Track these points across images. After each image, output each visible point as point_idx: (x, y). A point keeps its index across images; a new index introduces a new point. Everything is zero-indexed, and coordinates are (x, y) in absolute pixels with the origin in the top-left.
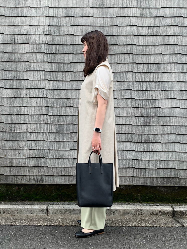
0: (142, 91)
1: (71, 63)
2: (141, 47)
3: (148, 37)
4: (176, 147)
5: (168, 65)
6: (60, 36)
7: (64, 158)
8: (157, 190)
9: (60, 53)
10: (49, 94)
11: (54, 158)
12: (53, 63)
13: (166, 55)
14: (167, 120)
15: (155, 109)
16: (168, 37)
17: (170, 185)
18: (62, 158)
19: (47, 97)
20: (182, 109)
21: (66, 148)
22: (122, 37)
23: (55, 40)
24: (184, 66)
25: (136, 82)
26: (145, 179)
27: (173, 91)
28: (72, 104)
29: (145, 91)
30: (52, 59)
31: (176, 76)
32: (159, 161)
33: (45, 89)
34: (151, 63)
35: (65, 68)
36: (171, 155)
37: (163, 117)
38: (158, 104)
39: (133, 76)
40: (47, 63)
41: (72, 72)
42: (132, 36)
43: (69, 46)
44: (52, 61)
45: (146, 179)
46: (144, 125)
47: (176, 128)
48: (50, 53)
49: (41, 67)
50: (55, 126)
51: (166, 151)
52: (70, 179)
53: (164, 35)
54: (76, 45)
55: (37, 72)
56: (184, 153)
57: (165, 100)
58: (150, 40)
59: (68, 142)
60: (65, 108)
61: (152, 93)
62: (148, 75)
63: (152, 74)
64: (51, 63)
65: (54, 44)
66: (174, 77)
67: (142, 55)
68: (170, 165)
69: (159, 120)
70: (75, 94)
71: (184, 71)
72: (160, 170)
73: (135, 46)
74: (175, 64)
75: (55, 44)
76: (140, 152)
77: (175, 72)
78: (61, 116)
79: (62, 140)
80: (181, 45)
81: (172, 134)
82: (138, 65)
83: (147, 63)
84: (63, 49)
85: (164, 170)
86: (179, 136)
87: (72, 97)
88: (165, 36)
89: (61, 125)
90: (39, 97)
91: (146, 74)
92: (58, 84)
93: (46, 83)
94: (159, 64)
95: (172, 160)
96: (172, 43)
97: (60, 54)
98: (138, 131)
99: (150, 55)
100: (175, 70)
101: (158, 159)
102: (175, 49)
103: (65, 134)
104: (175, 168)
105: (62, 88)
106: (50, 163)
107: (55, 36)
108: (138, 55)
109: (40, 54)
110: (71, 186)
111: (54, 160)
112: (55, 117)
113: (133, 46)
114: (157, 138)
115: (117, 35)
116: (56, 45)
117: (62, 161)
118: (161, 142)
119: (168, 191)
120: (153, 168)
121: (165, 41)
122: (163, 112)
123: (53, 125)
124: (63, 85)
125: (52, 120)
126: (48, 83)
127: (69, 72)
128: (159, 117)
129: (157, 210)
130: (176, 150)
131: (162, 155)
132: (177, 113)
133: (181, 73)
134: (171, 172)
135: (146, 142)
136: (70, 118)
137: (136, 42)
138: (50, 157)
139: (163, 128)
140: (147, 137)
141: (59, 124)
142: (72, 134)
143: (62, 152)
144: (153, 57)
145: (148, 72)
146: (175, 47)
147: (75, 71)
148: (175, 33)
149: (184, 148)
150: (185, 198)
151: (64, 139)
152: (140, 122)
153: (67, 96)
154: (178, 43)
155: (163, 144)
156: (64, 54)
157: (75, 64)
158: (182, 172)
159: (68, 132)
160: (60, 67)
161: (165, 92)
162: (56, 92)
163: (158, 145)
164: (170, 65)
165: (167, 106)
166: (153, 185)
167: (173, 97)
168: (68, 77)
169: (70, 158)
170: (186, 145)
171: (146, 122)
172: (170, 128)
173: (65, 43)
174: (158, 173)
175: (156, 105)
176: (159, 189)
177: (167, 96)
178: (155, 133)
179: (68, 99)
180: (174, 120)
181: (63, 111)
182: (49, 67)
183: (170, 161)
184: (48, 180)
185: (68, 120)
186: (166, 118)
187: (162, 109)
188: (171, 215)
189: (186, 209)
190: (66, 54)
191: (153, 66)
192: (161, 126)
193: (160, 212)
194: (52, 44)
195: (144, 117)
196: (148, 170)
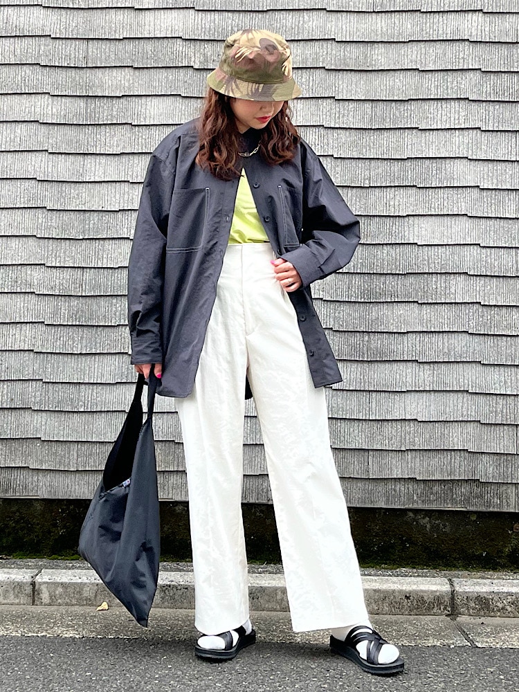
0: (354, 190)
1: (123, 96)
2: (348, 47)
3: (374, 15)
4: (470, 377)
5: (440, 104)
6: (89, 10)
7: (96, 412)
8: (407, 523)
9: (90, 65)
10: (50, 197)
11: (63, 411)
12: (65, 96)
13: (430, 73)
14: (439, 286)
15: (399, 249)
16: (437, 15)
17: (449, 506)
18: (89, 410)
19: (46, 208)
20: (488, 250)
21: (103, 375)
22: (290, 16)
23: (74, 25)
24: (491, 108)
25: (335, 158)
26: (365, 484)
27: (455, 191)
28: (125, 230)
29: (364, 190)
30: (64, 83)
31: (466, 141)
32: (412, 425)
33: (38, 181)
34: (384, 98)
35: (105, 112)
36: (451, 405)
37: (426, 276)
38: (406, 233)
39: (326, 141)
40: (47, 96)
41: (128, 127)
42: (322, 13)
43: (120, 45)
44: (64, 89)
45: (370, 486)
46: (363, 300)
47: (469, 312)
48: (58, 67)
49: (27, 110)
50: (67, 303)
51: (435, 391)
53: (425, 10)
54: (142, 41)
55: (13, 124)
56: (495, 397)
58: (379, 26)
59: (109, 357)
60: (102, 242)
61: (388, 197)
62: (374, 136)
63: (386, 134)
64: (59, 98)
65: (70, 37)
66: (458, 144)
67: (353, 73)
68: (451, 439)
69: (412, 284)
70: (134, 197)
71: (491, 124)
72: (418, 454)
73: (329, 45)
74: (462, 102)
75: (75, 37)
76: (349, 393)
77: (463, 126)
78: (88, 270)
79: (91, 349)
80: (480, 42)
81: (456, 334)
82: (341, 103)
83: (369, 100)
84: (98, 53)
85: (431, 454)
86: (477, 339)
87: (126, 209)
88: (428, 14)
89: (89, 301)
90: (18, 208)
91: (366, 133)
92: (82, 163)
93: (42, 161)
94: (410, 102)
95: (456, 421)
96: (449, 35)
97: (88, 70)
98: (341, 323)
99: (380, 73)
100: (462, 121)
101: (410, 418)
102: (461, 55)
103: (99, 329)
104: (465, 448)
105: (92, 177)
106: (48, 428)
107: (75, 12)
108: (340, 75)
109: (25, 67)
111: (63, 417)
112: (67, 274)
113: (325, 46)
114: (406, 347)
115: (271, 8)
116: (77, 38)
117: (88, 421)
118: (417, 359)
119: (445, 526)
120: (393, 449)
121: (426, 30)
122: (423, 260)
123: (60, 298)
124: (97, 166)
125: (58, 284)
126: (48, 162)
127: (116, 127)
128: (412, 275)
129: (400, 591)
130: (470, 387)
131: (424, 403)
132: (471, 264)
133: (482, 131)
134: (453, 461)
135: (367, 358)
136: (119, 276)
137: (333, 33)
138: (50, 406)
139: (425, 312)
140: (373, 342)
141: (81, 296)
142: (123, 329)
143: (90, 391)
144: (388, 80)
145: (373, 128)
146: (461, 49)
147: (136, 121)
148: (460, 4)
149: (496, 381)
150: (503, 553)
151: (98, 345)
152: (348, 291)
153: (110, 204)
154: (471, 36)
155: (427, 367)
156: (103, 70)
157: (137, 100)
158: (491, 463)
159: (110, 324)
160: (89, 111)
161: (430, 194)
162: (72, 191)
163: (410, 370)
164: (444, 106)
165: (436, 240)
166: (393, 507)
167: (455, 209)
168: (116, 140)
169: (115, 411)
170: (502, 369)
171: (370, 291)
172: (446, 311)
173: (105, 33)
174: (411, 466)
175: (400, 235)
176: (414, 520)
177: (436, 205)
178: (399, 328)
179: (111, 213)
180: (461, 285)
181: (97, 253)
182: (54, 110)
183: (447, 425)
184: (41, 484)
185: (110, 284)
186: (434, 279)
187: (420, 247)
188: (445, 609)
189: (496, 589)
190: (108, 69)
191: (388, 108)
192: (419, 304)
193: (407, 598)
194: (65, 38)
195: (362, 275)
196: (377, 454)
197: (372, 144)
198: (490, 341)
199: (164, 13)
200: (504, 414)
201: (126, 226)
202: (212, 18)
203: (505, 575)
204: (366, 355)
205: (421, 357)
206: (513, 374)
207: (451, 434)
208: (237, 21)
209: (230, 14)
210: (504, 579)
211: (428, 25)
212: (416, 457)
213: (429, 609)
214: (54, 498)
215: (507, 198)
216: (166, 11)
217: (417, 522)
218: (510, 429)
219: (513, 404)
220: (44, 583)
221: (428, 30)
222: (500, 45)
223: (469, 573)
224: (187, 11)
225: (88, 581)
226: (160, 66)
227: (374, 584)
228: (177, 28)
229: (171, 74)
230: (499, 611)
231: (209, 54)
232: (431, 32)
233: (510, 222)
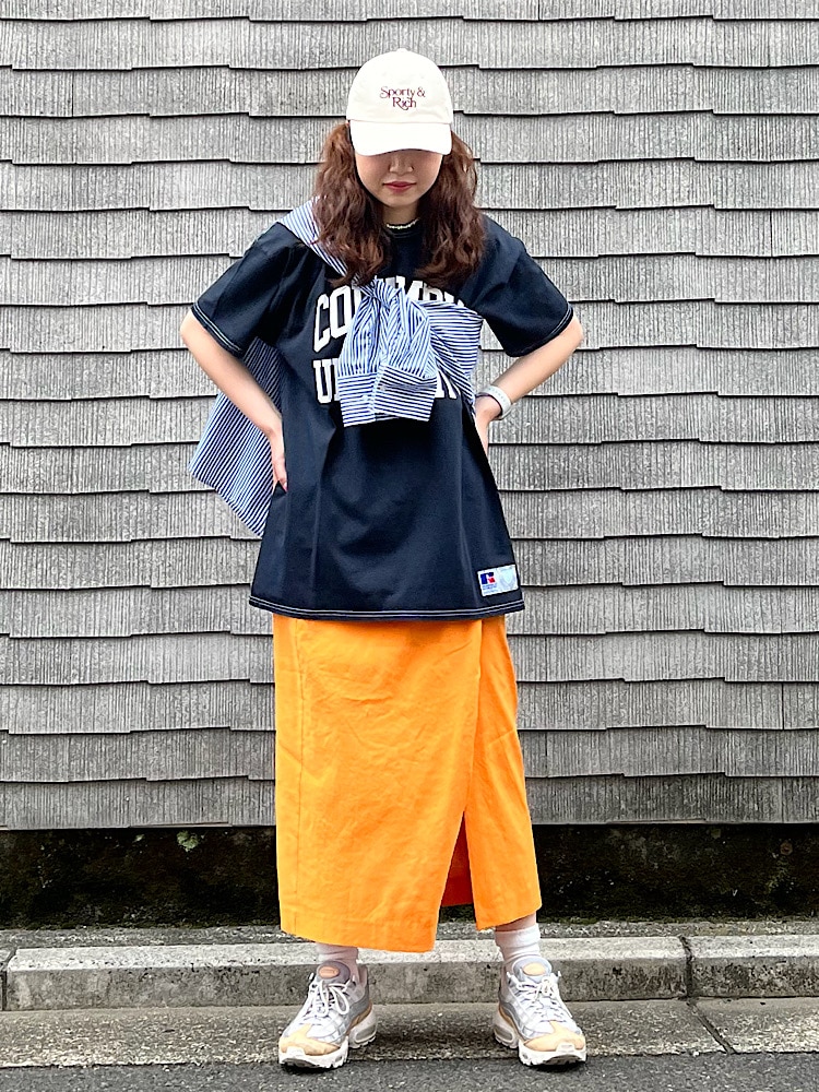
1: (134, 163)
2: (500, 78)
3: (540, 27)
4: (708, 608)
5: (648, 169)
6: (75, 24)
7: (100, 684)
8: (610, 847)
9: (78, 114)
10: (15, 332)
11: (44, 685)
12: (38, 165)
13: (633, 117)
14: (654, 461)
15: (588, 404)
16: (640, 25)
17: (678, 817)
18: (88, 682)
19: (8, 350)
20: (731, 401)
21: (109, 625)
22: (406, 30)
23: (50, 48)
24: (730, 174)
26: (541, 788)
27: (676, 308)
28: (142, 383)
30: (35, 143)
31: (691, 227)
32: (615, 688)
34: (560, 161)
35: (103, 191)
36: (678, 655)
37: (632, 445)
38: (600, 377)
40: (7, 165)
41: (143, 214)
42: (457, 24)
43: (127, 80)
44: (35, 154)
45: (550, 790)
46: (532, 488)
47: (703, 502)
48: (25, 117)
50: (47, 507)
51: (651, 632)
52: (132, 797)
53: (622, 18)
54: (163, 74)
56: (746, 639)
57: (637, 352)
58: (549, 45)
59: (120, 594)
60: (102, 405)
62: (544, 222)
63: (563, 217)
64: (28, 169)
65: (44, 68)
66: (680, 232)
67: (508, 119)
68: (678, 709)
69: (610, 459)
70: (156, 328)
71: (731, 199)
72: (625, 735)
73: (470, 75)
74: (684, 165)
75: (52, 67)
77: (685, 204)
78: (81, 452)
80: (711, 67)
81: (683, 539)
82: (491, 169)
83: (535, 163)
84: (92, 95)
85: (646, 735)
86: (716, 546)
87: (141, 348)
88: (627, 24)
89: (83, 502)
91: (531, 217)
92: (68, 275)
94: (600, 166)
95: (686, 680)
96: (660, 57)
97: (75, 122)
99: (552, 119)
100: (684, 194)
101: (611, 677)
102: (681, 90)
103: (101, 548)
104: (701, 723)
105: (86, 298)
106: (19, 715)
108: (488, 123)
110: (139, 839)
111: (44, 695)
112: (47, 459)
113: (463, 77)
114: (601, 563)
115: (374, 17)
116: (55, 70)
117: (86, 700)
118: (621, 580)
119: (671, 850)
120: (587, 728)
121: (624, 49)
122: (628, 420)
123: (35, 498)
124: (93, 279)
125: (31, 476)
126: (11, 274)
127: (123, 216)
128: (611, 446)
129: (605, 962)
130: (707, 623)
131: (635, 652)
132: (704, 424)
133: (717, 210)
134: (682, 744)
135: (542, 582)
136: (133, 459)
137: (475, 56)
138: (23, 677)
139: (632, 505)
140: (550, 555)
141: (71, 495)
142: (142, 547)
143: (89, 650)
144: (566, 129)
145: (544, 207)
146: (680, 79)
147: (156, 204)
148: (676, 8)
149: (748, 612)
150: (764, 889)
151: (101, 574)
152: (509, 475)
153: (116, 341)
154: (695, 57)
155: (637, 593)
156: (100, 121)
157: (156, 170)
158: (743, 745)
159: (119, 540)
160: (77, 188)
161: (636, 312)
162: (52, 321)
163: (610, 600)
164: (655, 171)
165: (647, 387)
166: (588, 822)
167: (677, 337)
168: (122, 237)
169: (130, 683)
170: (757, 593)
171: (543, 473)
172: (666, 501)
173: (102, 61)
174: (615, 755)
175: (590, 380)
176: (622, 841)
177: (647, 330)
178: (592, 531)
179: (116, 356)
180: (689, 460)
181: (95, 423)
182: (20, 188)
183: (672, 686)
184: (10, 807)
185: (117, 473)
186: (645, 451)
187: (623, 400)
188: (677, 987)
189: (757, 952)
190: (107, 119)
191: (567, 176)
192: (622, 491)
193: (617, 972)
194: (36, 70)
195: (531, 448)
196: (559, 737)
197: (541, 235)
198: (737, 548)
199: (199, 27)
200: (763, 665)
201: (143, 377)
202: (278, 34)
203: (770, 926)
204: (539, 578)
205: (627, 578)
206: (775, 600)
207: (678, 701)
208: (319, 38)
209: (307, 27)
210: (768, 934)
211: (627, 40)
212: (622, 740)
213: (651, 988)
214: (31, 828)
215: (758, 318)
216: (202, 23)
217: (626, 845)
218: (773, 690)
219: (775, 650)
220: (22, 973)
221: (627, 50)
222: (741, 73)
223: (712, 925)
224: (238, 22)
225: (95, 967)
226: (194, 113)
227: (562, 952)
228: (219, 52)
229: (212, 127)
230: (764, 987)
231: (274, 92)
232: (632, 53)
233: (765, 355)
